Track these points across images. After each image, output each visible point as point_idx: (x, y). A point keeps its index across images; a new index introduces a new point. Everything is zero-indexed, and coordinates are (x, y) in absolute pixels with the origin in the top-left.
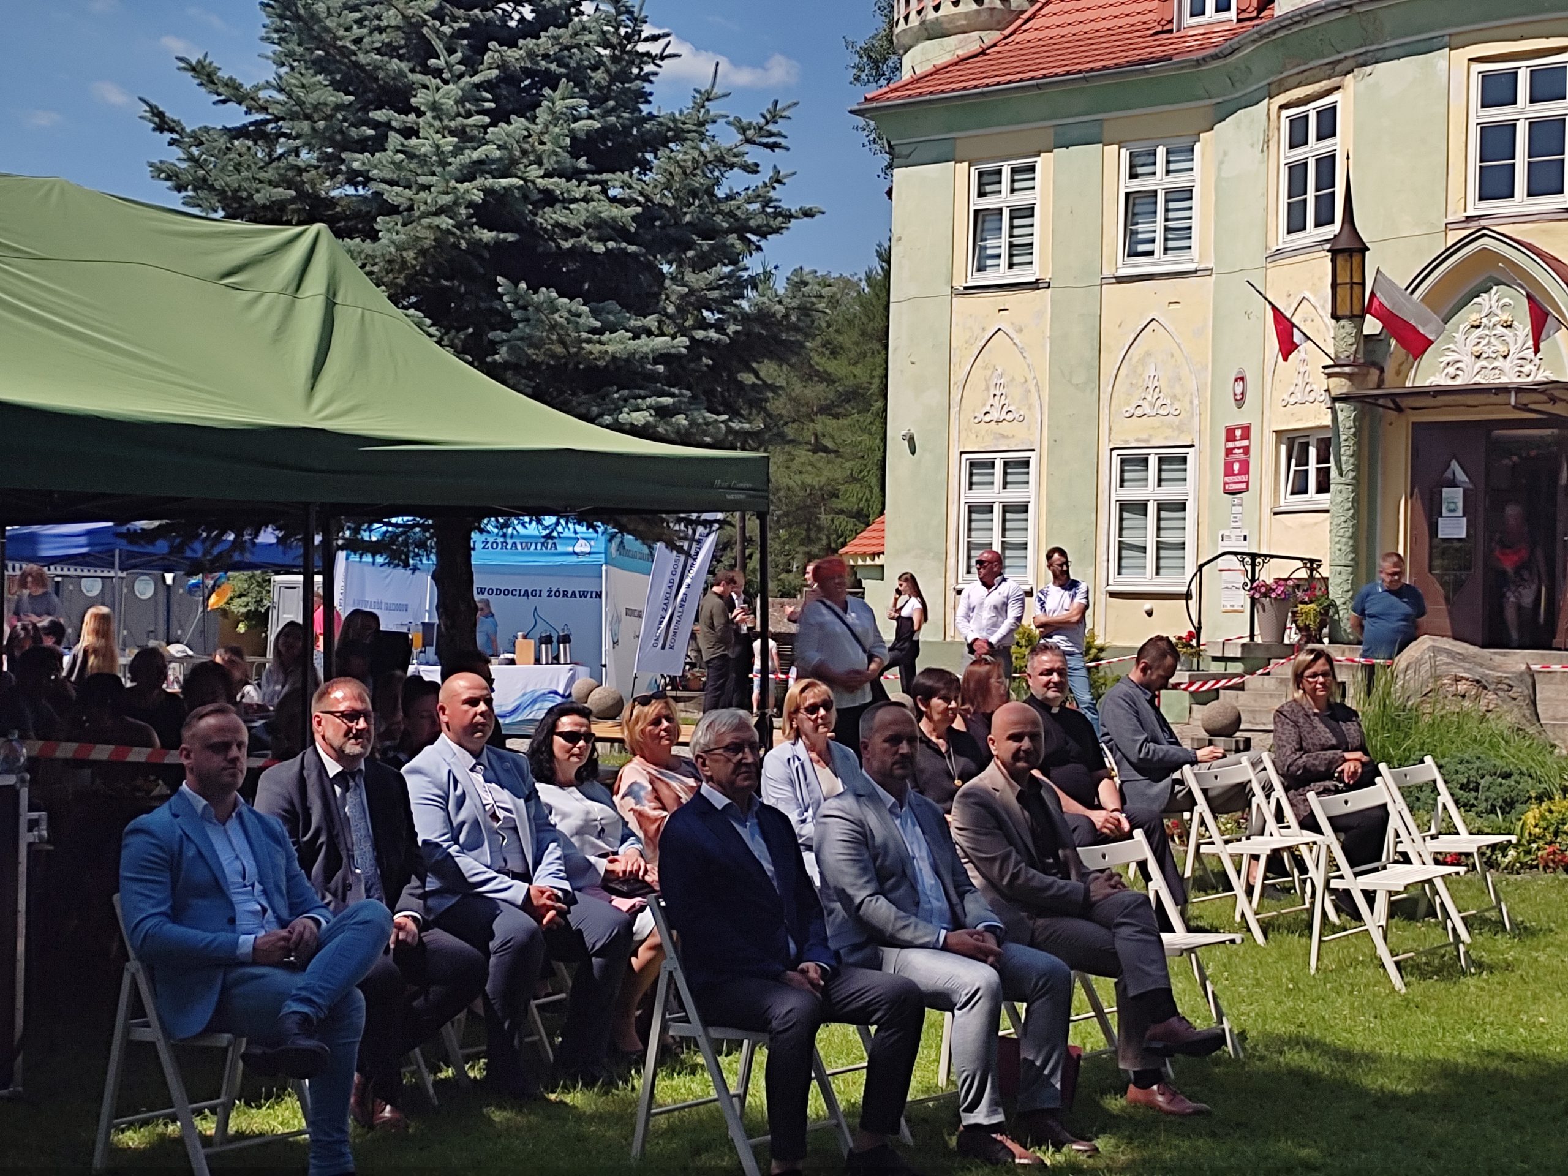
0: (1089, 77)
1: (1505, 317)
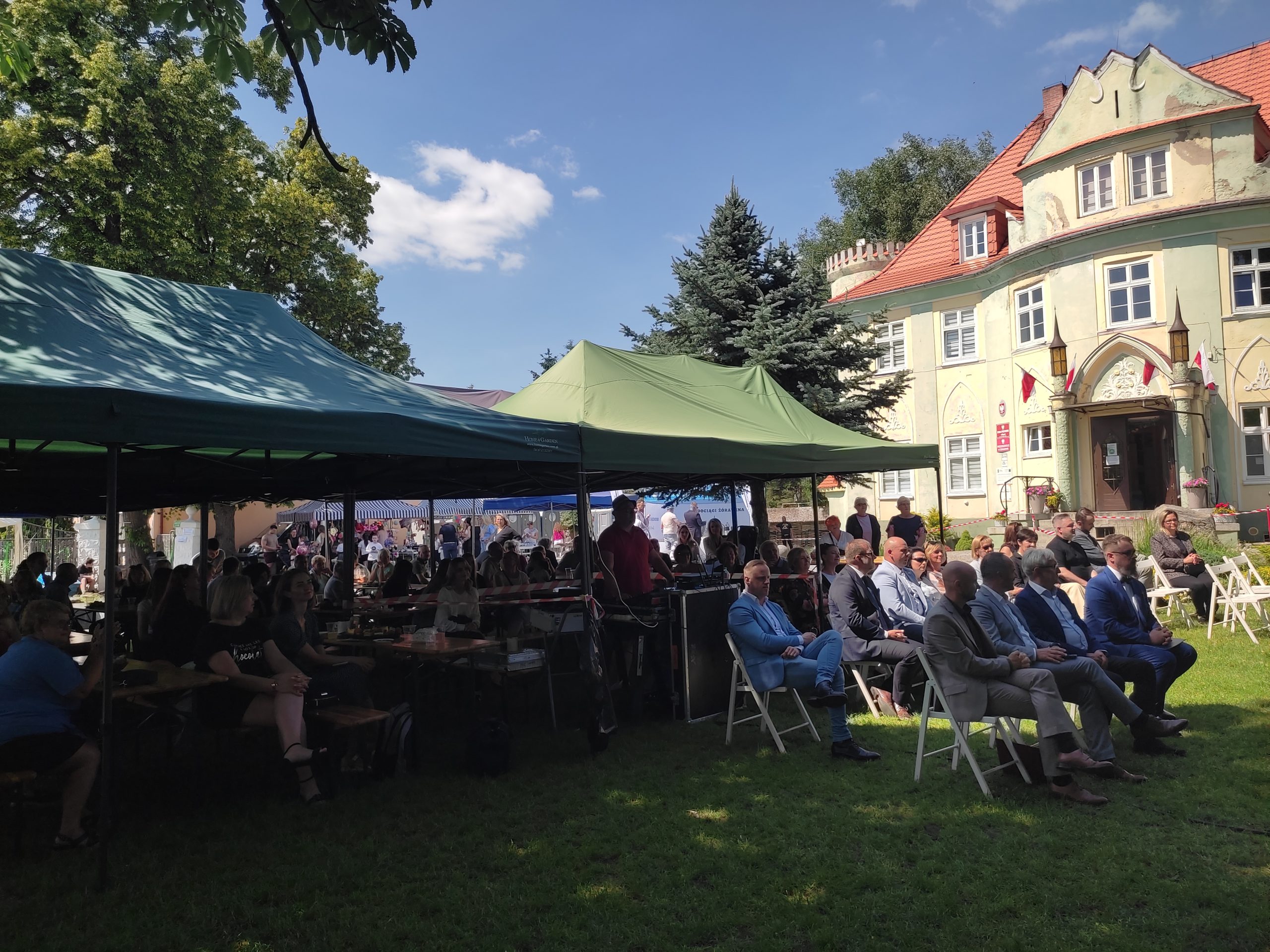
0: (925, 285)
1: (1131, 370)
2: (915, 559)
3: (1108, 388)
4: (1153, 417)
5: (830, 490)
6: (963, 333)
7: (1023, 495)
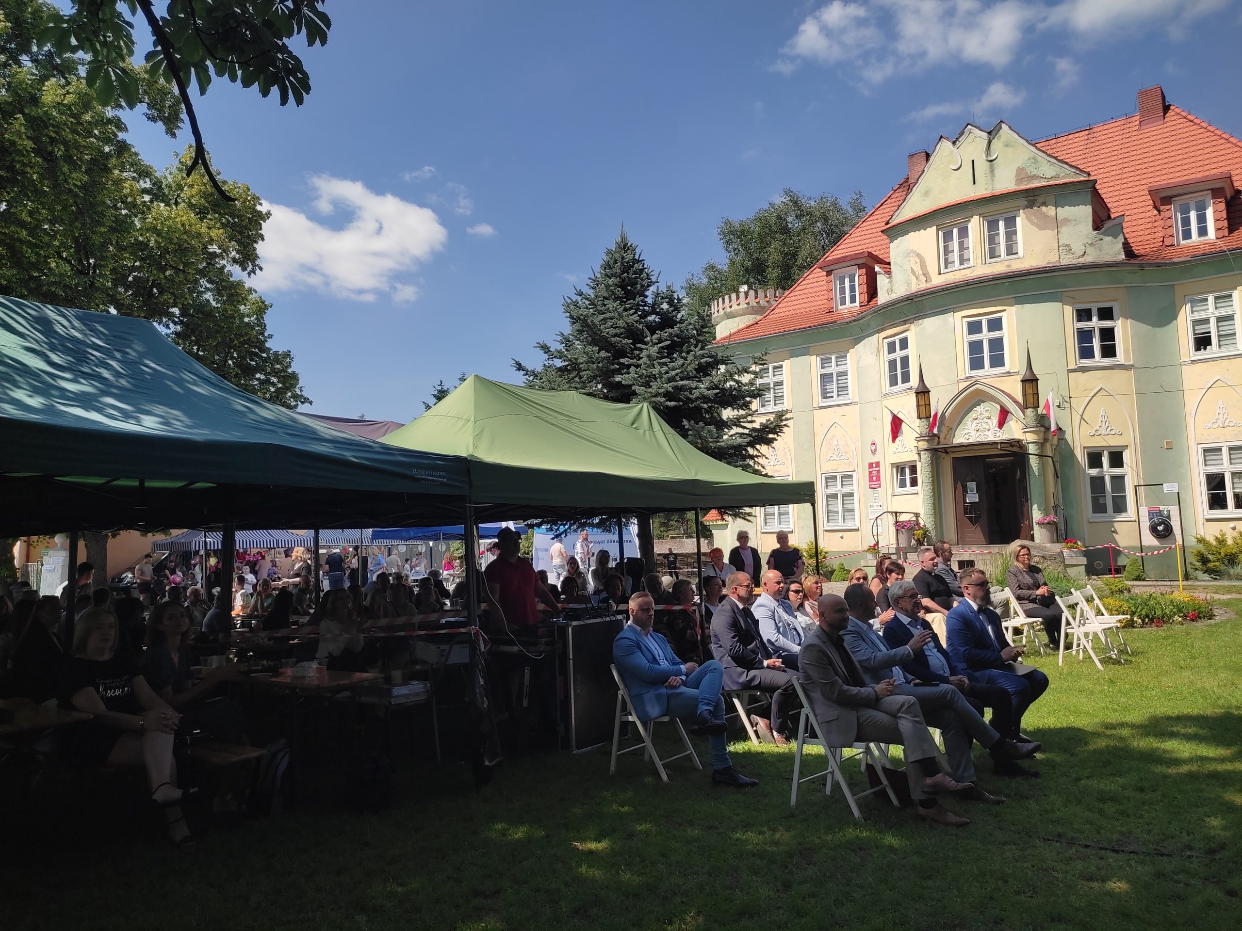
0: (803, 330)
1: (987, 415)
2: (793, 591)
3: (969, 431)
4: (1008, 458)
5: (715, 523)
6: (837, 377)
7: (893, 530)
